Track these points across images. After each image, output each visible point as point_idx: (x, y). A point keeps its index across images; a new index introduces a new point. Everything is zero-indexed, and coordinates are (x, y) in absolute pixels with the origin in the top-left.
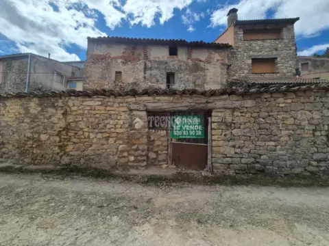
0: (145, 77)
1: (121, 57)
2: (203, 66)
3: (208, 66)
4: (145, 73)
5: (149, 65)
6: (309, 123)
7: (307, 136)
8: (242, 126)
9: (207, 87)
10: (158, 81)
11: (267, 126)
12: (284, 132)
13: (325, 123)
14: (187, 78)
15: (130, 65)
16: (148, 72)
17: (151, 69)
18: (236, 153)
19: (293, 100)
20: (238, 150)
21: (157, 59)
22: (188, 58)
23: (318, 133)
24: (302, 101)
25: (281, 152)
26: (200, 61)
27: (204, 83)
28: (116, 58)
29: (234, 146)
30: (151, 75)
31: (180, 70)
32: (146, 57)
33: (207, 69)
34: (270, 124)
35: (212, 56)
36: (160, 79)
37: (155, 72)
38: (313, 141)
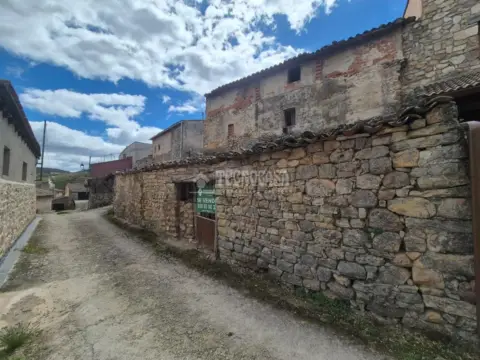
0: (256, 125)
1: (233, 107)
2: (343, 83)
3: (354, 79)
4: (257, 119)
5: (261, 106)
6: (326, 202)
7: (324, 225)
8: (241, 203)
9: (352, 119)
10: (271, 126)
11: (265, 204)
12: (287, 215)
13: (360, 203)
14: (315, 111)
15: (241, 114)
16: (261, 116)
17: (263, 112)
18: (237, 238)
19: (302, 162)
20: (239, 235)
21: (271, 96)
22: (317, 78)
23: (343, 223)
24: (315, 161)
25: (286, 247)
26: (339, 74)
27: (345, 112)
28: (228, 109)
29: (235, 229)
30: (263, 120)
31: (302, 101)
32: (258, 98)
33: (352, 86)
34: (270, 201)
35: (364, 57)
36: (274, 122)
37: (267, 115)
38: (333, 236)
